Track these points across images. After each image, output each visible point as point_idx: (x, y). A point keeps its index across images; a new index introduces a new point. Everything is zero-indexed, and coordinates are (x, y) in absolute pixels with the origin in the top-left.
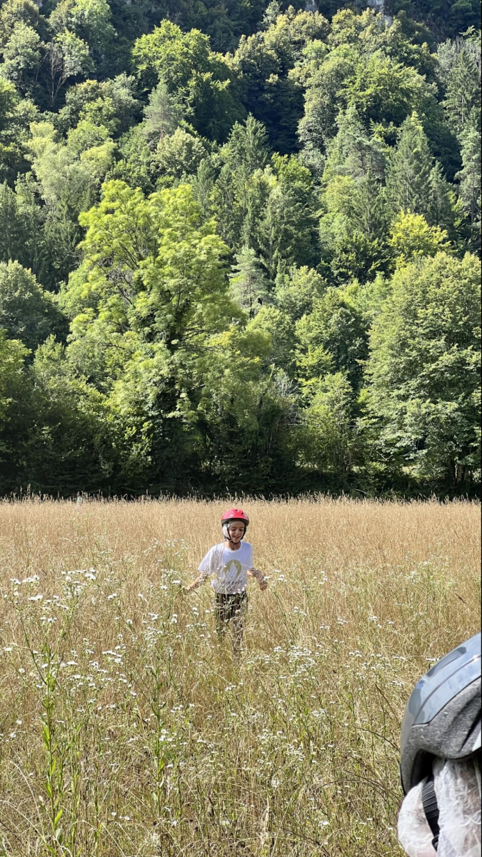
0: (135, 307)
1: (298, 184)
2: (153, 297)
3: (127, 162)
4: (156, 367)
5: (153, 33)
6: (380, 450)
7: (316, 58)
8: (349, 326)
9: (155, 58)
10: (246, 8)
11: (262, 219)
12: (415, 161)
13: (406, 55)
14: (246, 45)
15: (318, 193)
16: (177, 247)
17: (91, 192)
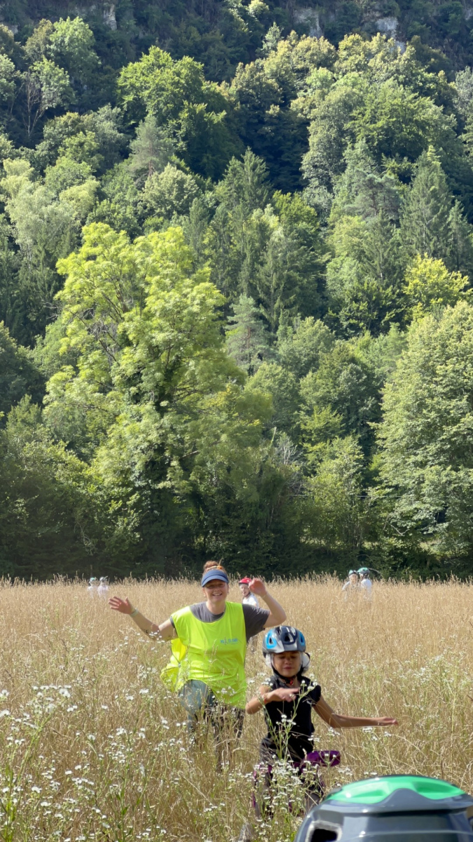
0: (119, 365)
1: (302, 225)
2: (140, 353)
3: (111, 202)
4: (143, 432)
5: (141, 61)
6: (395, 524)
7: (320, 88)
8: (361, 384)
9: (141, 89)
10: (243, 34)
11: (262, 264)
12: (432, 200)
13: (421, 84)
14: (243, 74)
15: (325, 236)
16: (166, 298)
17: (71, 236)
